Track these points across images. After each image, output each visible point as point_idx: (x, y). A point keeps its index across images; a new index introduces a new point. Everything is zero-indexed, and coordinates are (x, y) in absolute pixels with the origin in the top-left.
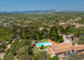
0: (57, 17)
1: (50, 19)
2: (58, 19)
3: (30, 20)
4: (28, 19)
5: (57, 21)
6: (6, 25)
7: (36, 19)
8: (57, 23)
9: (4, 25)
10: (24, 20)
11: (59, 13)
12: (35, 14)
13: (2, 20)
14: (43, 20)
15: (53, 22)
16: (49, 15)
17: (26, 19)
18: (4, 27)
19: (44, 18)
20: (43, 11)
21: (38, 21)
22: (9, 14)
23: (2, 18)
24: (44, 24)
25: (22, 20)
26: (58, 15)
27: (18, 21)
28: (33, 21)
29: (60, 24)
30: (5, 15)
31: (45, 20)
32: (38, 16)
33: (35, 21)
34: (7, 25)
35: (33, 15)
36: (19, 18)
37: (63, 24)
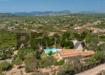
0: (73, 19)
1: (63, 22)
2: (73, 22)
3: (39, 23)
4: (37, 22)
5: (72, 25)
6: (11, 29)
7: (46, 22)
8: (72, 27)
9: (9, 29)
10: (32, 23)
11: (75, 15)
12: (46, 16)
13: (6, 23)
14: (55, 23)
15: (67, 26)
16: (63, 17)
17: (35, 22)
18: (9, 31)
19: (57, 21)
20: (56, 12)
21: (49, 24)
22: (14, 16)
23: (6, 21)
24: (56, 28)
25: (29, 23)
26: (74, 18)
27: (25, 24)
28: (42, 24)
29: (75, 28)
30: (9, 16)
31: (57, 23)
32: (49, 18)
33: (45, 24)
34: (13, 29)
35: (43, 17)
36: (26, 21)
37: (79, 28)
